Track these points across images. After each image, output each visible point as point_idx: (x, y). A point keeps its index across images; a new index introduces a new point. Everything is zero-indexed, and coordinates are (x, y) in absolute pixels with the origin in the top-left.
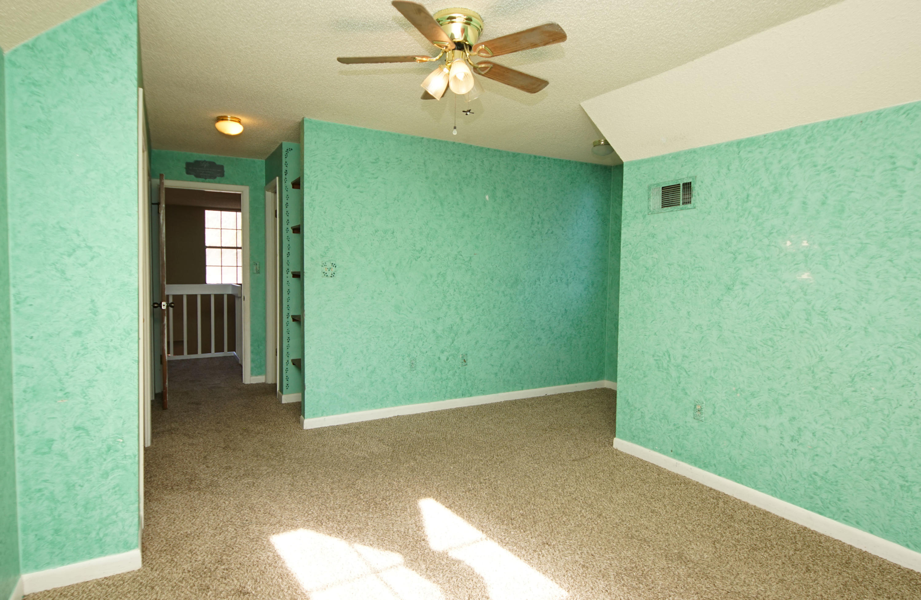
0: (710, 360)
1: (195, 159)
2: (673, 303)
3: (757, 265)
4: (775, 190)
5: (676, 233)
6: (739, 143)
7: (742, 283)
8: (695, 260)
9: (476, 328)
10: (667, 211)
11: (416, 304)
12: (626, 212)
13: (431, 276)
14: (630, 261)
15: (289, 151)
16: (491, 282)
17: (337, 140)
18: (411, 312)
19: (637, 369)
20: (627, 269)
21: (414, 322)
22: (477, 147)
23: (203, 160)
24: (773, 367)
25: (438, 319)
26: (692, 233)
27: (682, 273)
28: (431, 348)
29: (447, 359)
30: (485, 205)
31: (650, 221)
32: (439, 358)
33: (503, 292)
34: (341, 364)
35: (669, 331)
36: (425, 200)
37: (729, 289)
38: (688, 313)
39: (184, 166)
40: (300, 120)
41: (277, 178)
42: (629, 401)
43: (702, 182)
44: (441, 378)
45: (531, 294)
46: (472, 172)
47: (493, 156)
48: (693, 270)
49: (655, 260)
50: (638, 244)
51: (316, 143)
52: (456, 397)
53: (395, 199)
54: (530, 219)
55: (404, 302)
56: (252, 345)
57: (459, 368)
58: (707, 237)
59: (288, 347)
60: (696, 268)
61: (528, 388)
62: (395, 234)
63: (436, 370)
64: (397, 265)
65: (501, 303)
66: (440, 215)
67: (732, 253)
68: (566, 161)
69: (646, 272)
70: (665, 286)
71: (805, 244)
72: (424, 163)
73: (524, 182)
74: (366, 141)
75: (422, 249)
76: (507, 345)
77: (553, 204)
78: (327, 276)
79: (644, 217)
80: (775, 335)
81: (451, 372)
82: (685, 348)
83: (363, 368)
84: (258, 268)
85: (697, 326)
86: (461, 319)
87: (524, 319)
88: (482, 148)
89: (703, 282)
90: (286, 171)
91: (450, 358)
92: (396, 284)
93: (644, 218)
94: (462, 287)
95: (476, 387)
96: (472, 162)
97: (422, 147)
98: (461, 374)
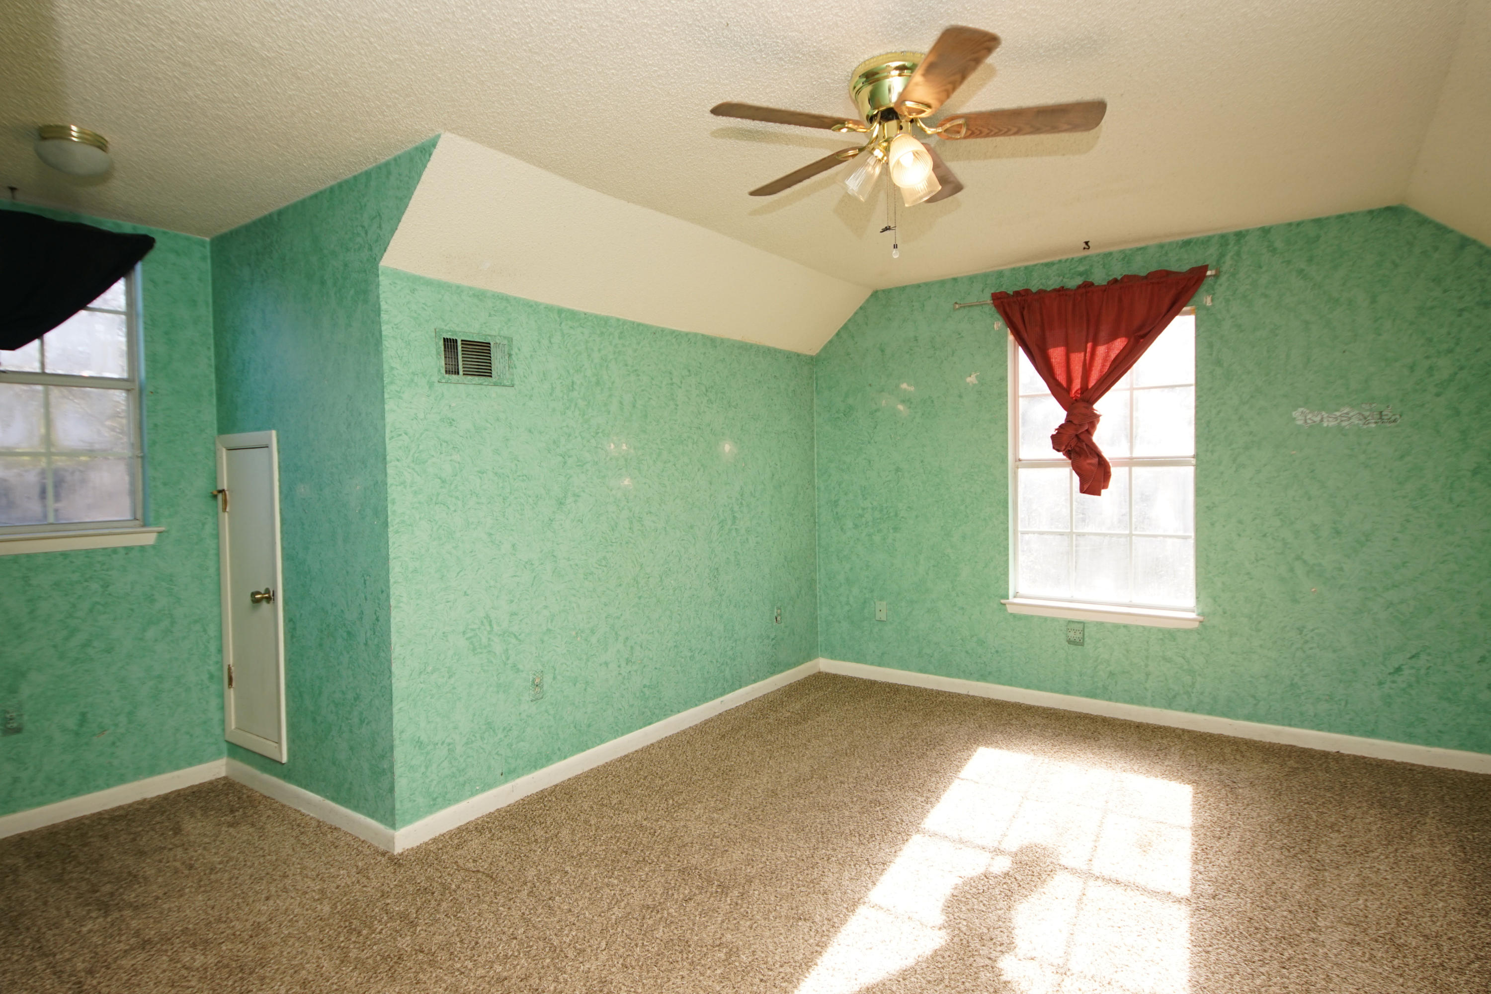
0: (546, 607)
2: (490, 535)
3: (587, 470)
5: (487, 421)
6: (560, 311)
7: (574, 495)
8: (516, 465)
10: (474, 382)
12: (392, 368)
14: (408, 467)
19: (435, 670)
20: (403, 483)
24: (608, 589)
26: (510, 423)
27: (501, 485)
31: (443, 394)
35: (487, 582)
37: (561, 503)
38: (513, 545)
42: (422, 739)
43: (519, 350)
48: (515, 480)
49: (457, 465)
50: (421, 436)
58: (530, 431)
60: (519, 476)
67: (561, 455)
69: (441, 487)
70: (475, 509)
71: (624, 447)
79: (431, 385)
80: (607, 552)
82: (512, 601)
85: (526, 563)
89: (530, 497)
93: (430, 387)
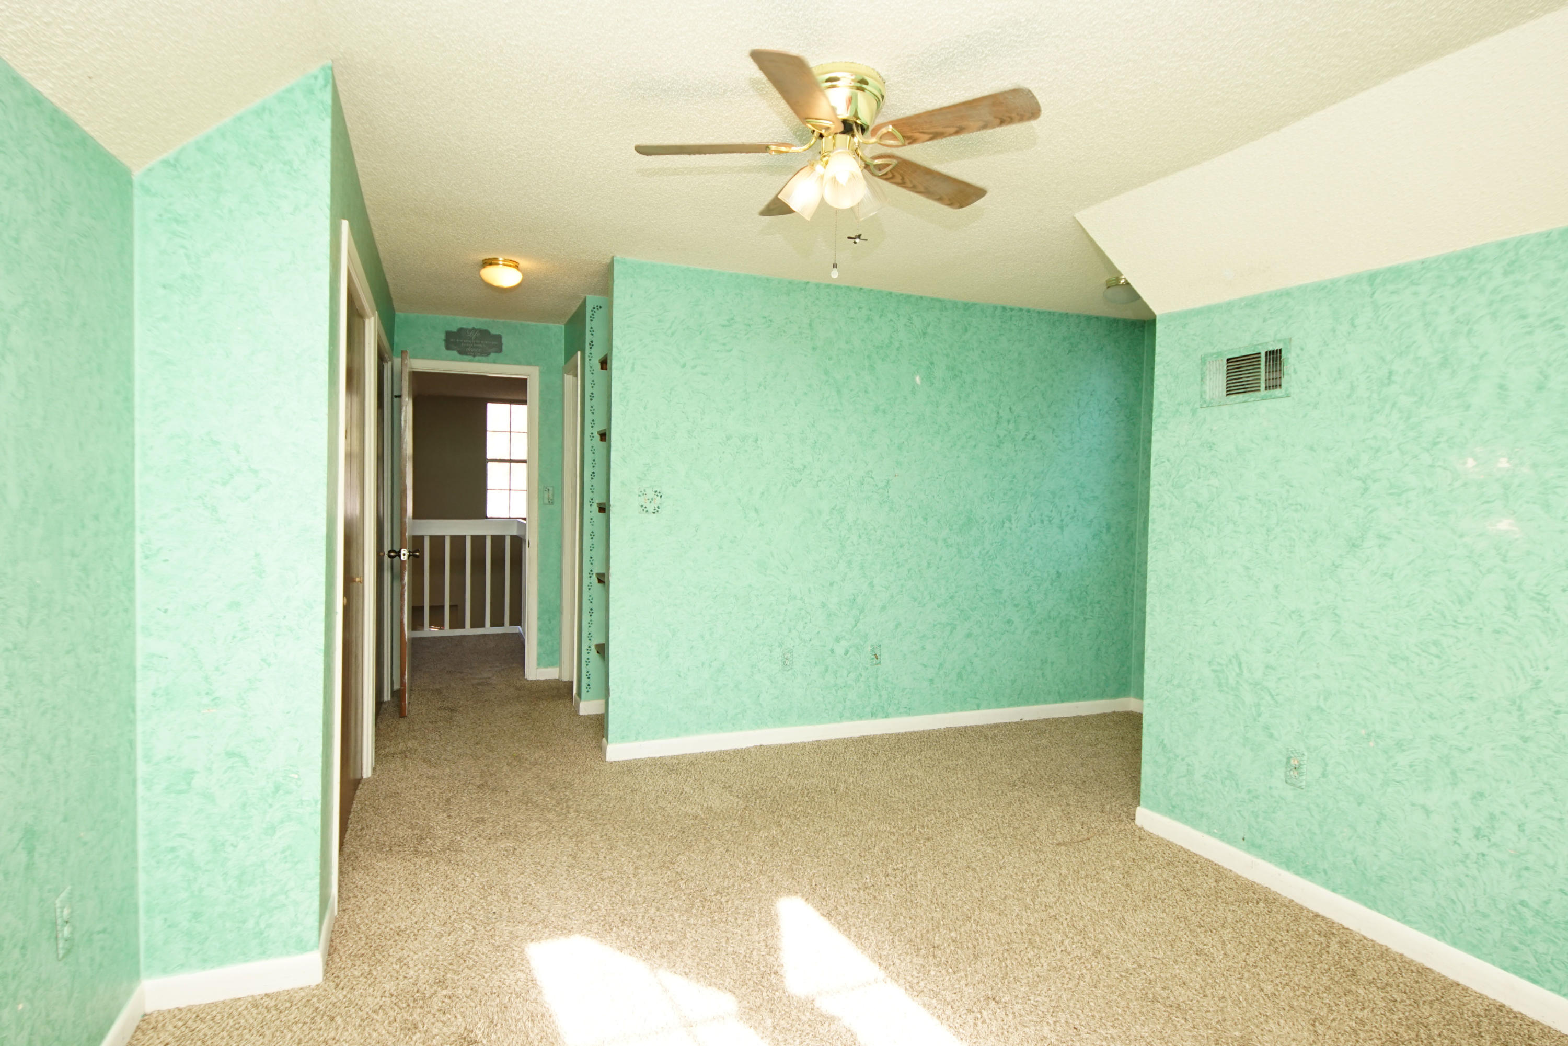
0: (1317, 677)
1: (460, 326)
2: (1247, 568)
3: (1408, 502)
4: (1444, 363)
5: (1252, 441)
6: (1372, 277)
7: (1379, 536)
8: (1288, 491)
9: (896, 602)
10: (1237, 401)
11: (793, 560)
12: (1161, 403)
13: (820, 513)
14: (1168, 491)
15: (596, 310)
16: (924, 523)
17: (666, 291)
18: (784, 573)
19: (1179, 686)
20: (1163, 506)
21: (790, 589)
22: (902, 295)
23: (471, 327)
24: (1440, 694)
25: (831, 584)
26: (1283, 441)
27: (1265, 514)
28: (818, 633)
29: (846, 653)
30: (913, 392)
31: (1205, 419)
32: (832, 651)
33: (945, 540)
34: (667, 657)
35: (1239, 619)
36: (810, 386)
37: (1353, 545)
38: (1276, 587)
39: (443, 336)
40: (609, 261)
41: (579, 353)
42: (1165, 742)
43: (1302, 349)
44: (836, 685)
45: (994, 545)
46: (891, 337)
47: (928, 310)
48: (1285, 509)
49: (1215, 490)
50: (1181, 461)
51: (632, 296)
52: (860, 717)
53: (760, 385)
54: (995, 415)
55: (772, 556)
56: (539, 618)
57: (867, 669)
58: (1312, 449)
59: (590, 623)
60: (1291, 505)
61: (989, 707)
62: (759, 442)
63: (826, 670)
64: (763, 493)
65: (941, 559)
66: (836, 410)
67: (1360, 479)
68: (1060, 314)
69: (1197, 512)
70: (1232, 538)
72: (810, 325)
73: (983, 352)
74: (713, 290)
75: (805, 467)
76: (951, 632)
77: (1036, 389)
78: (647, 511)
79: (1194, 412)
80: (1443, 635)
81: (852, 675)
82: (1269, 652)
83: (703, 664)
84: (551, 496)
85: (1293, 612)
86: (871, 585)
87: (983, 587)
88: (909, 297)
89: (1304, 531)
90: (592, 342)
91: (851, 651)
92: (760, 526)
93: (1193, 415)
94: (872, 532)
95: (897, 702)
96: (891, 320)
97: (806, 298)
98: (870, 679)
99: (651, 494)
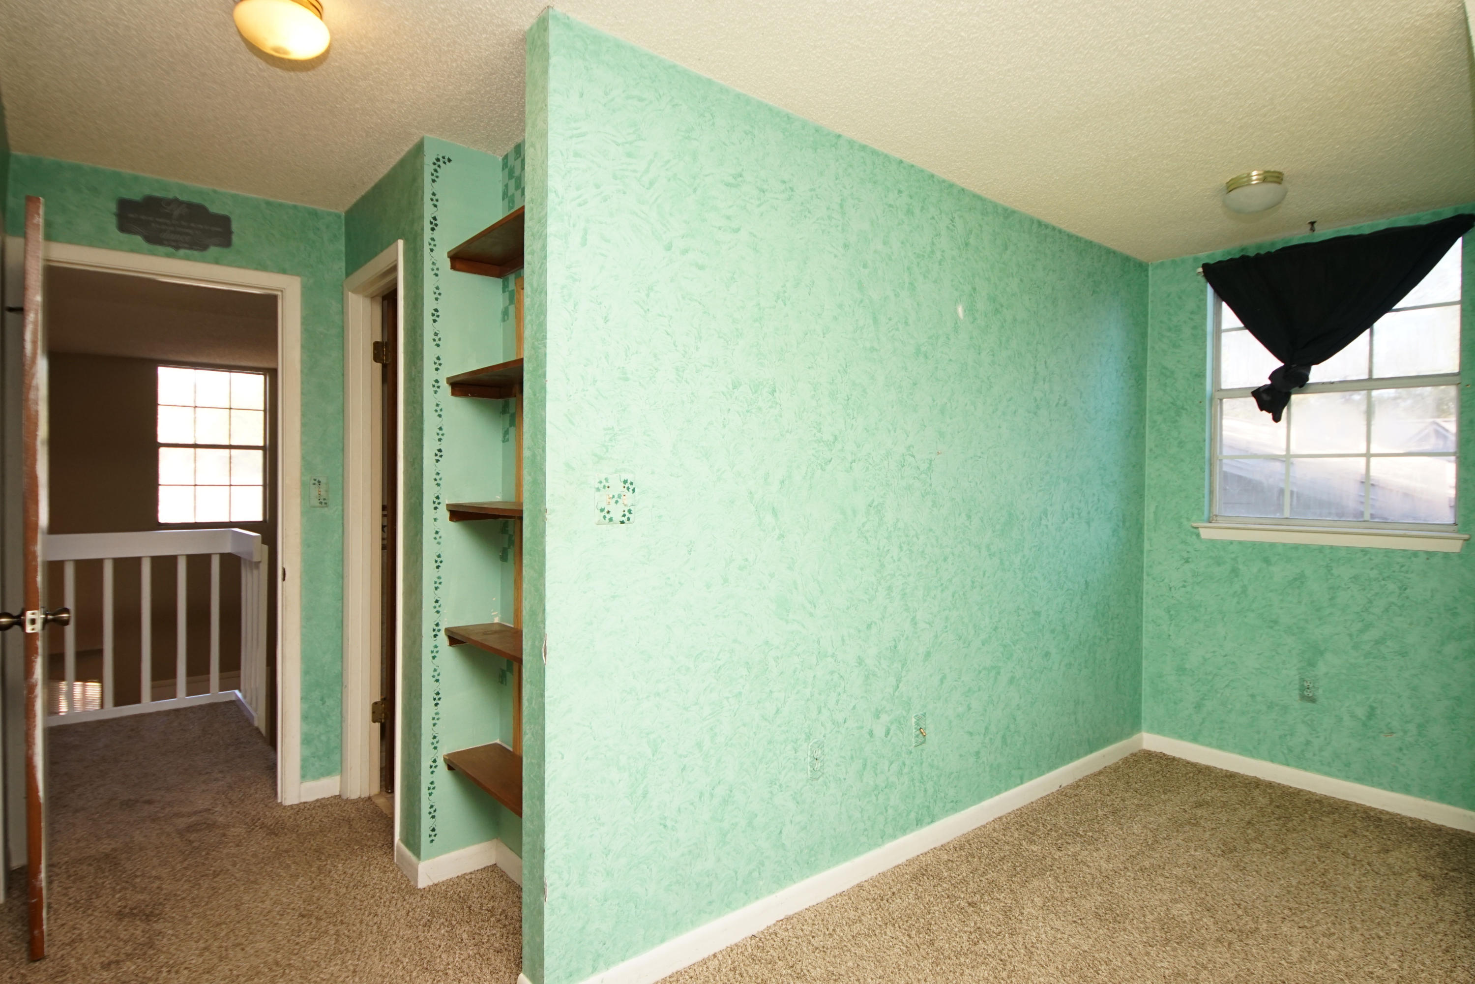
1: (148, 192)
9: (941, 643)
11: (822, 591)
13: (855, 513)
15: (441, 163)
16: (967, 523)
17: (641, 100)
18: (811, 615)
21: (819, 642)
22: (944, 181)
23: (171, 196)
25: (869, 627)
28: (854, 707)
29: (887, 733)
30: (956, 330)
32: (871, 733)
33: (988, 547)
34: (645, 795)
36: (840, 306)
39: (113, 207)
41: (401, 243)
44: (876, 787)
45: (1033, 549)
46: (933, 244)
47: (970, 209)
51: (582, 95)
52: (904, 830)
53: (778, 298)
54: (1032, 370)
55: (796, 588)
56: (303, 699)
57: (911, 753)
59: (435, 719)
61: (1031, 778)
62: (776, 395)
63: (865, 766)
64: (783, 482)
65: (984, 574)
66: (873, 349)
68: (1086, 241)
72: (841, 206)
73: (1021, 280)
74: (713, 117)
75: (836, 438)
76: (996, 678)
77: (1066, 338)
78: (611, 520)
81: (895, 767)
83: (701, 795)
84: (323, 493)
86: (914, 622)
87: (1023, 610)
88: (951, 186)
90: (435, 218)
91: (893, 728)
92: (779, 539)
94: (915, 539)
95: (943, 795)
96: (933, 218)
97: (837, 160)
98: (914, 768)
99: (617, 488)
